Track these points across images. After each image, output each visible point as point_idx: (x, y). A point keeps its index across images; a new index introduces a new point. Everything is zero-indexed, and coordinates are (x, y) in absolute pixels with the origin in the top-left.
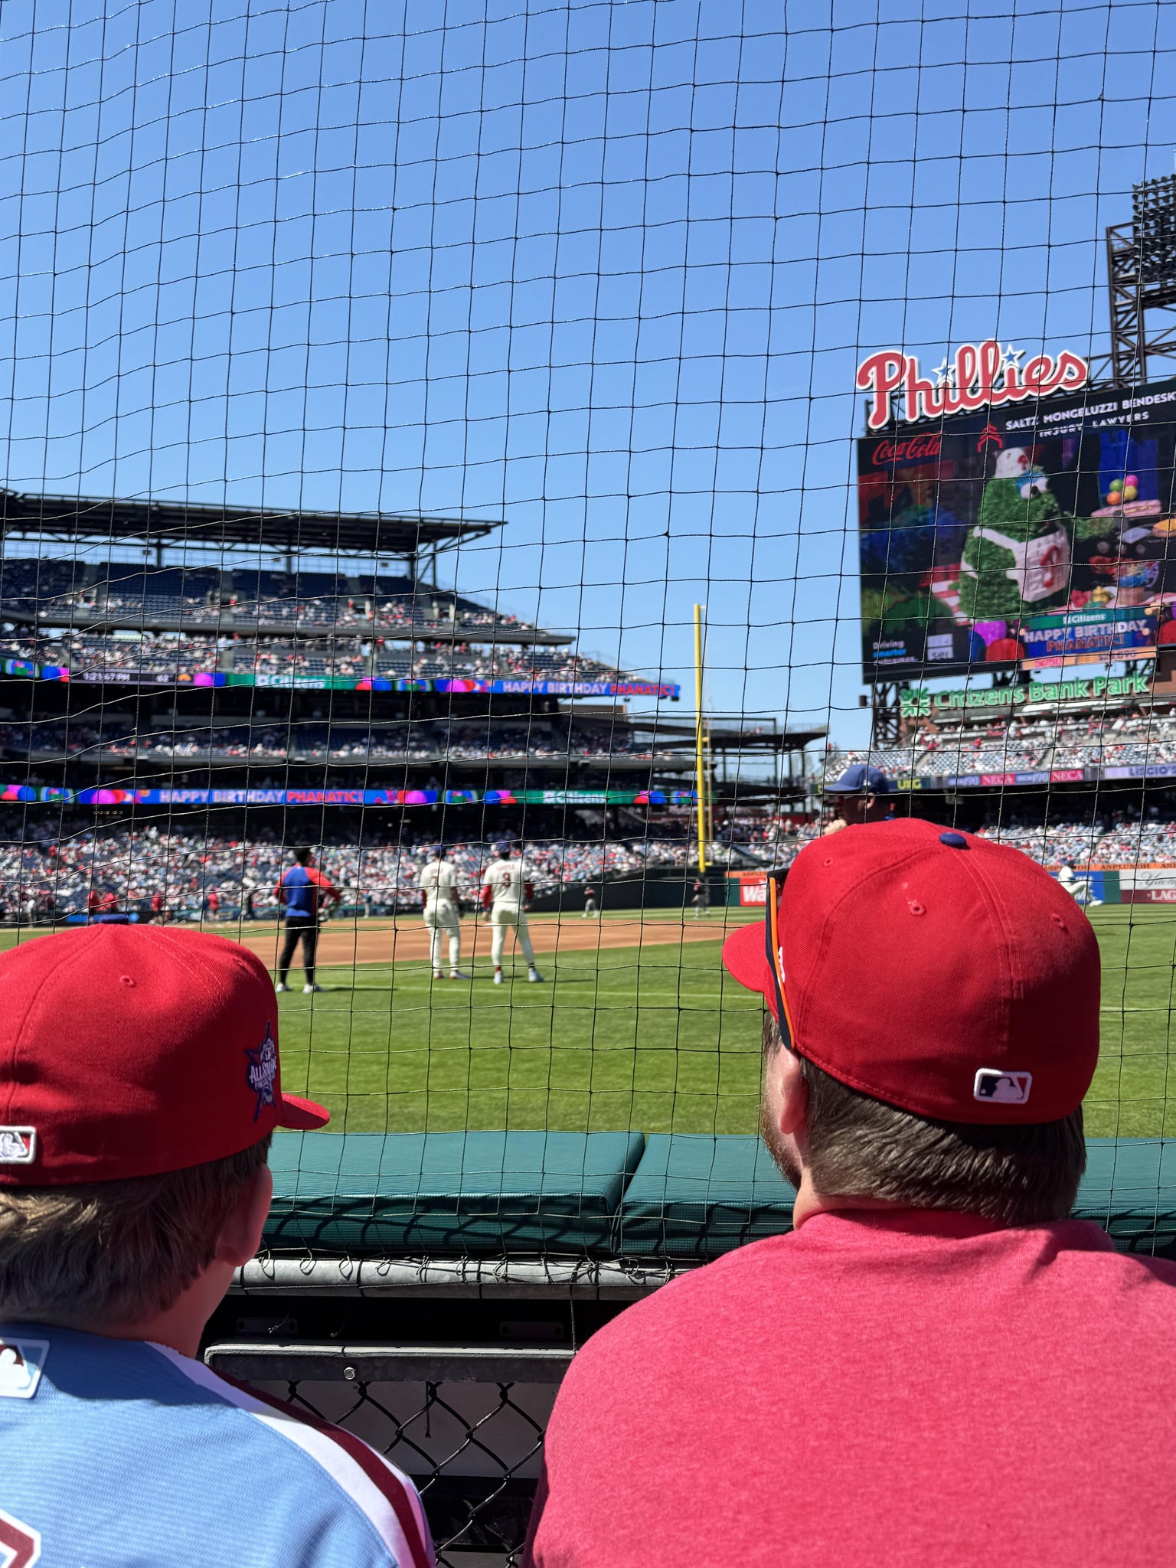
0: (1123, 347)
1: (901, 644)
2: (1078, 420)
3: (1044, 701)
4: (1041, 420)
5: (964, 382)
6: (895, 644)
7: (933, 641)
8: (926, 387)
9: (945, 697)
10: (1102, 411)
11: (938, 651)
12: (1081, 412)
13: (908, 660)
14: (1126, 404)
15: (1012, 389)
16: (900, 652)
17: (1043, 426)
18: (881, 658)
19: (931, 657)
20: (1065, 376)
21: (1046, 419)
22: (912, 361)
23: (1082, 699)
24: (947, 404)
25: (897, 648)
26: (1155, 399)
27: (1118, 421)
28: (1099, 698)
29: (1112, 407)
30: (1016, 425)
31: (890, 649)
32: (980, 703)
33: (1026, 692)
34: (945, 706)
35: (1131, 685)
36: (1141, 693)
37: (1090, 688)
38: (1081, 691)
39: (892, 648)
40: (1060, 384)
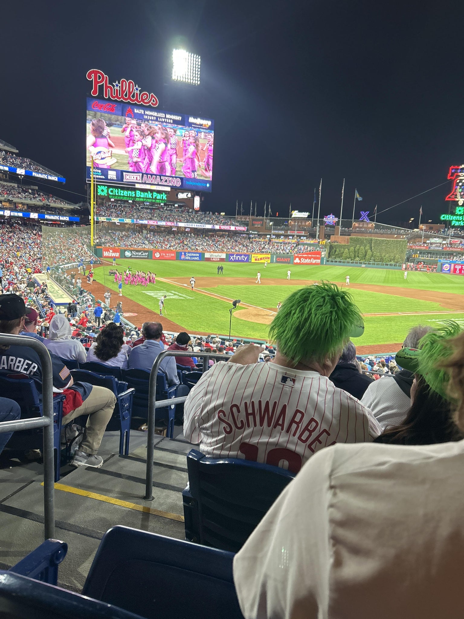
1: (100, 171)
2: (154, 116)
3: (140, 197)
4: (144, 112)
5: (123, 92)
6: (98, 171)
7: (110, 172)
8: (110, 87)
9: (112, 191)
10: (161, 116)
11: (112, 176)
12: (155, 114)
13: (102, 177)
14: (168, 116)
15: (137, 99)
16: (99, 174)
17: (145, 115)
19: (109, 178)
20: (152, 101)
21: (146, 113)
23: (150, 199)
24: (117, 96)
25: (99, 172)
26: (174, 117)
27: (165, 120)
28: (154, 199)
29: (164, 116)
30: (137, 111)
32: (122, 195)
33: (135, 194)
34: (112, 194)
35: (162, 197)
36: (164, 200)
37: (152, 196)
38: (150, 196)
39: (97, 172)
40: (150, 103)
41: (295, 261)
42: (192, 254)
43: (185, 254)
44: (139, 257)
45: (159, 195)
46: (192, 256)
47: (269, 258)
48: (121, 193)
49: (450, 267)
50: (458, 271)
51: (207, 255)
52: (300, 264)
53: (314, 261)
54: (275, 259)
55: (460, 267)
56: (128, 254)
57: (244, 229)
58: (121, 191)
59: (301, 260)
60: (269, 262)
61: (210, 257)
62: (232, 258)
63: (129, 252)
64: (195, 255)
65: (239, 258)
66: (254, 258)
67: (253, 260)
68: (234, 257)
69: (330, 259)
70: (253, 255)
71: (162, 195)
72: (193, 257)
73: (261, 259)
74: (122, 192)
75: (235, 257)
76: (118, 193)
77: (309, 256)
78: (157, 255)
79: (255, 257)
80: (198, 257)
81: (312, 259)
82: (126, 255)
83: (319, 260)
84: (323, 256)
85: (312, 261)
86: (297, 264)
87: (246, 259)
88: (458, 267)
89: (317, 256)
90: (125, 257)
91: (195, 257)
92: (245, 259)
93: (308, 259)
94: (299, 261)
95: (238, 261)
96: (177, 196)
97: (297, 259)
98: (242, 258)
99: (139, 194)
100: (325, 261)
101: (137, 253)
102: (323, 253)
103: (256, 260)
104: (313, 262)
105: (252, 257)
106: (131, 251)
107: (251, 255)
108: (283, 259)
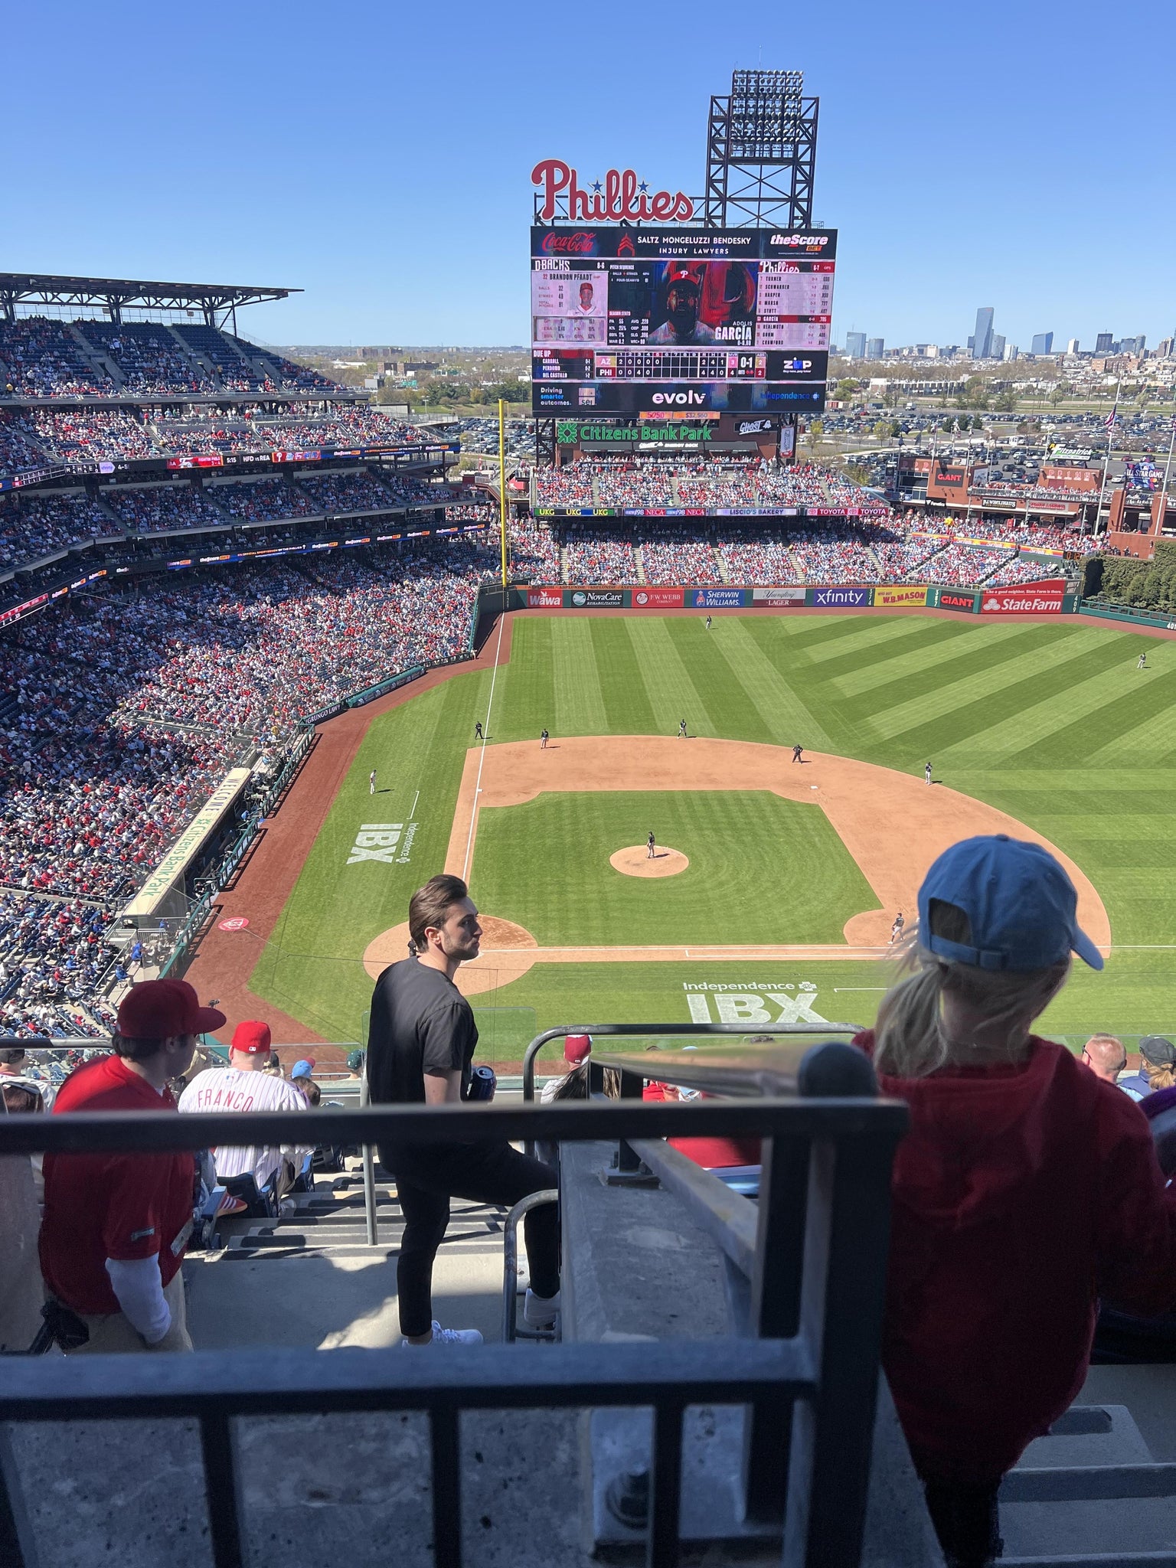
0: (713, 194)
1: (561, 392)
2: (683, 246)
3: (650, 441)
4: (660, 240)
5: (610, 199)
6: (556, 390)
7: (582, 392)
8: (583, 195)
9: (587, 433)
10: (700, 242)
11: (585, 399)
12: (687, 240)
13: (565, 403)
15: (642, 212)
16: (559, 397)
17: (662, 245)
18: (547, 400)
19: (580, 403)
20: (679, 209)
21: (665, 240)
22: (573, 171)
23: (673, 441)
24: (597, 213)
25: (558, 394)
26: (734, 241)
27: (709, 251)
28: (682, 441)
29: (706, 240)
30: (644, 240)
31: (553, 394)
32: (609, 437)
33: (639, 433)
34: (587, 438)
35: (702, 434)
36: (707, 441)
37: (678, 434)
38: (673, 436)
39: (555, 394)
40: (675, 216)
41: (987, 607)
42: (723, 594)
43: (705, 594)
44: (602, 603)
45: (693, 431)
46: (722, 599)
47: (922, 595)
48: (606, 434)
51: (758, 594)
52: (999, 612)
53: (1043, 606)
54: (936, 598)
56: (579, 599)
58: (608, 431)
59: (1005, 603)
60: (924, 604)
61: (765, 598)
62: (821, 597)
63: (580, 595)
64: (729, 595)
65: (840, 597)
66: (882, 597)
67: (879, 601)
68: (828, 595)
69: (1089, 600)
70: (878, 590)
71: (700, 431)
72: (725, 599)
73: (900, 598)
74: (610, 432)
75: (831, 597)
76: (600, 434)
77: (1028, 591)
78: (642, 599)
79: (883, 594)
80: (735, 599)
81: (1036, 600)
82: (575, 601)
83: (1059, 603)
84: (1070, 591)
85: (1035, 604)
86: (991, 612)
87: (858, 599)
89: (1053, 591)
90: (574, 606)
91: (729, 599)
92: (856, 600)
93: (1024, 601)
94: (997, 607)
95: (839, 604)
96: (738, 427)
97: (993, 601)
98: (848, 597)
99: (648, 433)
100: (1075, 604)
101: (598, 597)
102: (1070, 585)
103: (886, 600)
104: (1039, 608)
105: (876, 595)
106: (586, 593)
107: (874, 590)
108: (955, 598)
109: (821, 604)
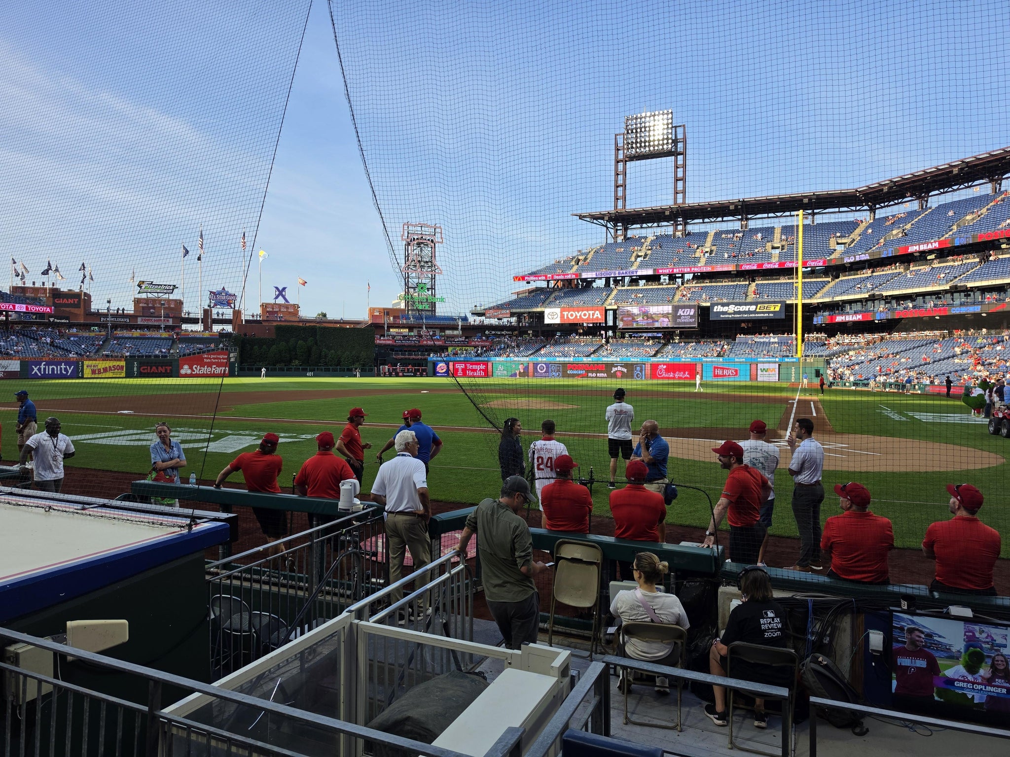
41: (183, 372)
47: (122, 367)
49: (448, 367)
50: (460, 373)
52: (191, 376)
53: (218, 371)
54: (135, 369)
55: (463, 366)
57: (48, 310)
59: (194, 368)
60: (123, 375)
62: (36, 370)
65: (53, 369)
66: (90, 369)
67: (87, 372)
68: (42, 367)
69: (246, 366)
70: (86, 363)
73: (105, 370)
75: (45, 369)
79: (91, 366)
81: (213, 366)
83: (227, 369)
84: (232, 360)
85: (213, 369)
86: (186, 376)
87: (70, 371)
88: (460, 367)
89: (222, 360)
92: (67, 372)
93: (205, 368)
94: (189, 372)
95: (54, 376)
97: (186, 367)
98: (61, 369)
100: (236, 369)
102: (232, 355)
103: (93, 372)
104: (215, 373)
105: (85, 367)
107: (83, 363)
108: (154, 368)
109: (36, 377)
